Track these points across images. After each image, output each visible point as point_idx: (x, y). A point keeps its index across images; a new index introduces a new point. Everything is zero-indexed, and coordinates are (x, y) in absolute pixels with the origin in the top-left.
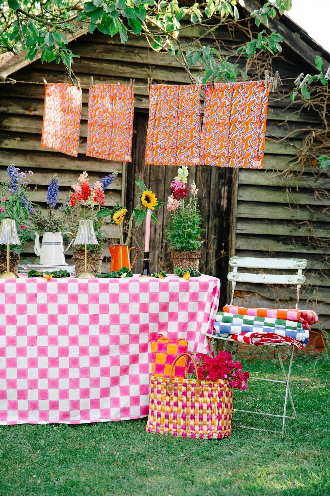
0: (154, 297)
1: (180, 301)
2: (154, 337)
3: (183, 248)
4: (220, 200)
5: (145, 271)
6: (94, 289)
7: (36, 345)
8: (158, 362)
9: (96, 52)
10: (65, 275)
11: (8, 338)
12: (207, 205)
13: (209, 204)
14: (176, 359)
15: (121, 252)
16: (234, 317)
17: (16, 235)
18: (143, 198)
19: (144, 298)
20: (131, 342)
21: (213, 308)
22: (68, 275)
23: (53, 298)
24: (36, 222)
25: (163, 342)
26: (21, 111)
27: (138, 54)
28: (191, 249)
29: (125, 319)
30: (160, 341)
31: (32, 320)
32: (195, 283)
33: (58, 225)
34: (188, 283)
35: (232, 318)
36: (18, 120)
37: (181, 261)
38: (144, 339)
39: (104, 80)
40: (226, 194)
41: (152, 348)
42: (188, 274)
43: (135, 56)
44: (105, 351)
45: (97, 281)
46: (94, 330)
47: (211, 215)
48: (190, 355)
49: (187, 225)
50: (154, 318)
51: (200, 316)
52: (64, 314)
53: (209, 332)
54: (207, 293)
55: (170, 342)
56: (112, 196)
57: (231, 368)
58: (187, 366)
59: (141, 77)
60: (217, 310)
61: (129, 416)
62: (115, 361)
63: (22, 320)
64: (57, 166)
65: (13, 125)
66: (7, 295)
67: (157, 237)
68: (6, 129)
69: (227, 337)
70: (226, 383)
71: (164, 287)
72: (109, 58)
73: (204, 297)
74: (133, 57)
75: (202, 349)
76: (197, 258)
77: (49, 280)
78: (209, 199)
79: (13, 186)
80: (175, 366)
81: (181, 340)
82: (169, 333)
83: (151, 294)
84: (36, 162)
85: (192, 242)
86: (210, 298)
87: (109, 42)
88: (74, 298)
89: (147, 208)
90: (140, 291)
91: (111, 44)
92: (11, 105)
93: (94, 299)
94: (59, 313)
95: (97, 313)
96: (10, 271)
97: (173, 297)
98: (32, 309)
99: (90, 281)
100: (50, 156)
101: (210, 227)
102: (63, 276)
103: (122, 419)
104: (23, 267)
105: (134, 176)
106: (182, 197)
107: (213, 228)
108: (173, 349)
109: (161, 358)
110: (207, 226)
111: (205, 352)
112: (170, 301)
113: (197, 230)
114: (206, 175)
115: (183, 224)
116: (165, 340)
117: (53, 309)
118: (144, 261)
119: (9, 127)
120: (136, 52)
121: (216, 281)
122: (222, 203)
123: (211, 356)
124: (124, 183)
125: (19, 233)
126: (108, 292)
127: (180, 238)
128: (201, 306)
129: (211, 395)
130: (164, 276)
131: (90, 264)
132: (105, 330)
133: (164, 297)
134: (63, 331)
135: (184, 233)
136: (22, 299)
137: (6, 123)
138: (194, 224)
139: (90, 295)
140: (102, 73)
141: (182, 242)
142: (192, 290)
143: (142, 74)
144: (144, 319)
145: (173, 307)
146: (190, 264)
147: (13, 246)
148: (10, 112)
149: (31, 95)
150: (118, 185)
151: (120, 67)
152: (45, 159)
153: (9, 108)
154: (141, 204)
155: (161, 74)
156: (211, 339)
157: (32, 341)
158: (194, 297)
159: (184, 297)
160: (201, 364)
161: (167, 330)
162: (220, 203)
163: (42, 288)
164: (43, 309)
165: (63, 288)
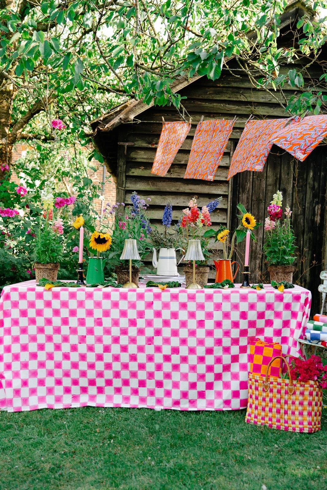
0: (252, 307)
1: (275, 310)
2: (252, 341)
3: (278, 264)
4: (314, 217)
5: (245, 283)
6: (201, 298)
7: (153, 343)
8: (255, 362)
9: (207, 94)
10: (177, 285)
11: (130, 337)
12: (302, 221)
13: (304, 220)
14: (271, 361)
15: (225, 266)
16: (324, 325)
17: (137, 252)
18: (244, 220)
19: (244, 307)
20: (232, 344)
21: (305, 316)
22: (180, 285)
23: (166, 305)
24: (154, 240)
25: (260, 345)
26: (145, 145)
27: (242, 94)
28: (286, 264)
29: (227, 324)
30: (257, 344)
31: (149, 323)
32: (288, 294)
33: (172, 242)
34: (282, 294)
35: (321, 327)
36: (143, 152)
37: (277, 274)
38: (243, 341)
39: (214, 117)
40: (319, 212)
41: (251, 350)
42: (283, 287)
43: (241, 95)
44: (210, 351)
45: (203, 292)
46: (201, 333)
47: (306, 229)
48: (284, 358)
49: (282, 243)
50: (252, 324)
51: (293, 324)
52: (176, 319)
53: (301, 337)
54: (299, 303)
55: (266, 346)
56: (219, 214)
57: (320, 371)
58: (281, 366)
59: (245, 113)
60: (308, 319)
61: (231, 407)
62: (219, 360)
63: (141, 323)
64: (173, 189)
65: (138, 157)
66: (129, 302)
67: (258, 248)
68: (133, 160)
69: (317, 344)
70: (316, 384)
71: (261, 298)
72: (218, 99)
73: (296, 307)
74: (239, 96)
75: (295, 353)
76: (291, 272)
77: (163, 290)
78: (304, 215)
79: (135, 211)
80: (270, 367)
81: (276, 344)
82: (265, 338)
83: (249, 304)
84: (157, 186)
85: (287, 258)
86: (302, 308)
87: (219, 85)
88: (184, 306)
89: (247, 228)
90: (240, 301)
91: (220, 87)
92: (137, 141)
93: (201, 307)
94: (171, 318)
95: (203, 319)
96: (132, 282)
97: (269, 307)
98: (149, 314)
99: (197, 292)
100: (168, 181)
101: (305, 239)
102: (175, 286)
103: (224, 409)
104: (143, 277)
105: (239, 196)
106: (278, 219)
107: (308, 241)
108: (268, 352)
109: (258, 359)
110: (302, 239)
111: (297, 355)
112: (266, 309)
113: (290, 247)
114: (301, 195)
115: (279, 242)
116: (261, 343)
117: (166, 314)
118: (244, 274)
119: (135, 159)
120: (241, 92)
121: (307, 293)
122: (316, 219)
123: (303, 359)
124: (229, 203)
125: (139, 249)
126: (213, 301)
127: (275, 254)
128: (294, 315)
129: (302, 394)
130: (261, 287)
131: (198, 276)
132: (210, 333)
133: (261, 307)
134: (175, 333)
135: (279, 250)
136: (141, 306)
137: (133, 155)
138: (288, 241)
139: (197, 304)
140: (212, 111)
141: (278, 258)
142: (286, 301)
143: (246, 111)
144: (244, 324)
145: (269, 315)
146: (285, 277)
147: (134, 261)
148: (136, 146)
149: (153, 132)
150: (224, 205)
151: (227, 105)
152: (164, 184)
153: (136, 143)
154: (242, 225)
155: (262, 110)
156: (303, 345)
157: (150, 341)
158: (288, 306)
159: (279, 307)
160: (294, 366)
161: (263, 335)
162: (314, 219)
163: (158, 296)
164: (158, 314)
165: (175, 297)
